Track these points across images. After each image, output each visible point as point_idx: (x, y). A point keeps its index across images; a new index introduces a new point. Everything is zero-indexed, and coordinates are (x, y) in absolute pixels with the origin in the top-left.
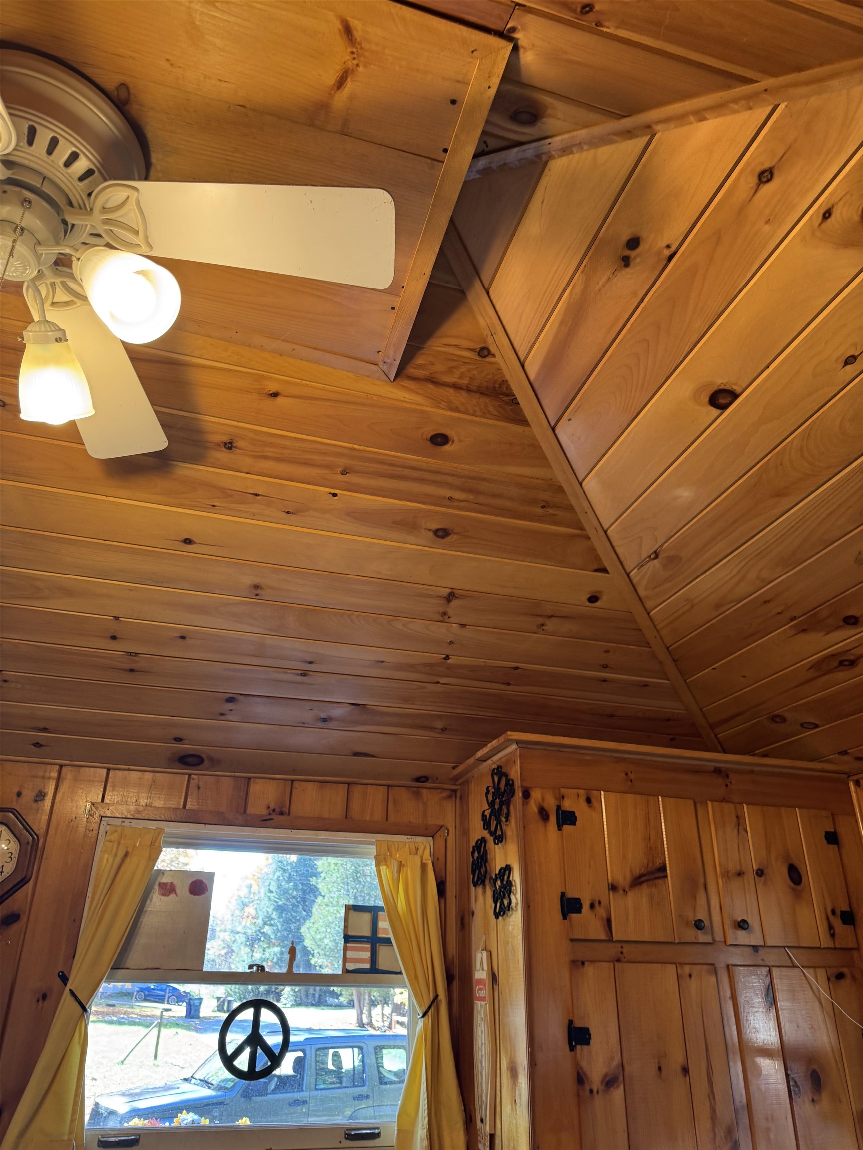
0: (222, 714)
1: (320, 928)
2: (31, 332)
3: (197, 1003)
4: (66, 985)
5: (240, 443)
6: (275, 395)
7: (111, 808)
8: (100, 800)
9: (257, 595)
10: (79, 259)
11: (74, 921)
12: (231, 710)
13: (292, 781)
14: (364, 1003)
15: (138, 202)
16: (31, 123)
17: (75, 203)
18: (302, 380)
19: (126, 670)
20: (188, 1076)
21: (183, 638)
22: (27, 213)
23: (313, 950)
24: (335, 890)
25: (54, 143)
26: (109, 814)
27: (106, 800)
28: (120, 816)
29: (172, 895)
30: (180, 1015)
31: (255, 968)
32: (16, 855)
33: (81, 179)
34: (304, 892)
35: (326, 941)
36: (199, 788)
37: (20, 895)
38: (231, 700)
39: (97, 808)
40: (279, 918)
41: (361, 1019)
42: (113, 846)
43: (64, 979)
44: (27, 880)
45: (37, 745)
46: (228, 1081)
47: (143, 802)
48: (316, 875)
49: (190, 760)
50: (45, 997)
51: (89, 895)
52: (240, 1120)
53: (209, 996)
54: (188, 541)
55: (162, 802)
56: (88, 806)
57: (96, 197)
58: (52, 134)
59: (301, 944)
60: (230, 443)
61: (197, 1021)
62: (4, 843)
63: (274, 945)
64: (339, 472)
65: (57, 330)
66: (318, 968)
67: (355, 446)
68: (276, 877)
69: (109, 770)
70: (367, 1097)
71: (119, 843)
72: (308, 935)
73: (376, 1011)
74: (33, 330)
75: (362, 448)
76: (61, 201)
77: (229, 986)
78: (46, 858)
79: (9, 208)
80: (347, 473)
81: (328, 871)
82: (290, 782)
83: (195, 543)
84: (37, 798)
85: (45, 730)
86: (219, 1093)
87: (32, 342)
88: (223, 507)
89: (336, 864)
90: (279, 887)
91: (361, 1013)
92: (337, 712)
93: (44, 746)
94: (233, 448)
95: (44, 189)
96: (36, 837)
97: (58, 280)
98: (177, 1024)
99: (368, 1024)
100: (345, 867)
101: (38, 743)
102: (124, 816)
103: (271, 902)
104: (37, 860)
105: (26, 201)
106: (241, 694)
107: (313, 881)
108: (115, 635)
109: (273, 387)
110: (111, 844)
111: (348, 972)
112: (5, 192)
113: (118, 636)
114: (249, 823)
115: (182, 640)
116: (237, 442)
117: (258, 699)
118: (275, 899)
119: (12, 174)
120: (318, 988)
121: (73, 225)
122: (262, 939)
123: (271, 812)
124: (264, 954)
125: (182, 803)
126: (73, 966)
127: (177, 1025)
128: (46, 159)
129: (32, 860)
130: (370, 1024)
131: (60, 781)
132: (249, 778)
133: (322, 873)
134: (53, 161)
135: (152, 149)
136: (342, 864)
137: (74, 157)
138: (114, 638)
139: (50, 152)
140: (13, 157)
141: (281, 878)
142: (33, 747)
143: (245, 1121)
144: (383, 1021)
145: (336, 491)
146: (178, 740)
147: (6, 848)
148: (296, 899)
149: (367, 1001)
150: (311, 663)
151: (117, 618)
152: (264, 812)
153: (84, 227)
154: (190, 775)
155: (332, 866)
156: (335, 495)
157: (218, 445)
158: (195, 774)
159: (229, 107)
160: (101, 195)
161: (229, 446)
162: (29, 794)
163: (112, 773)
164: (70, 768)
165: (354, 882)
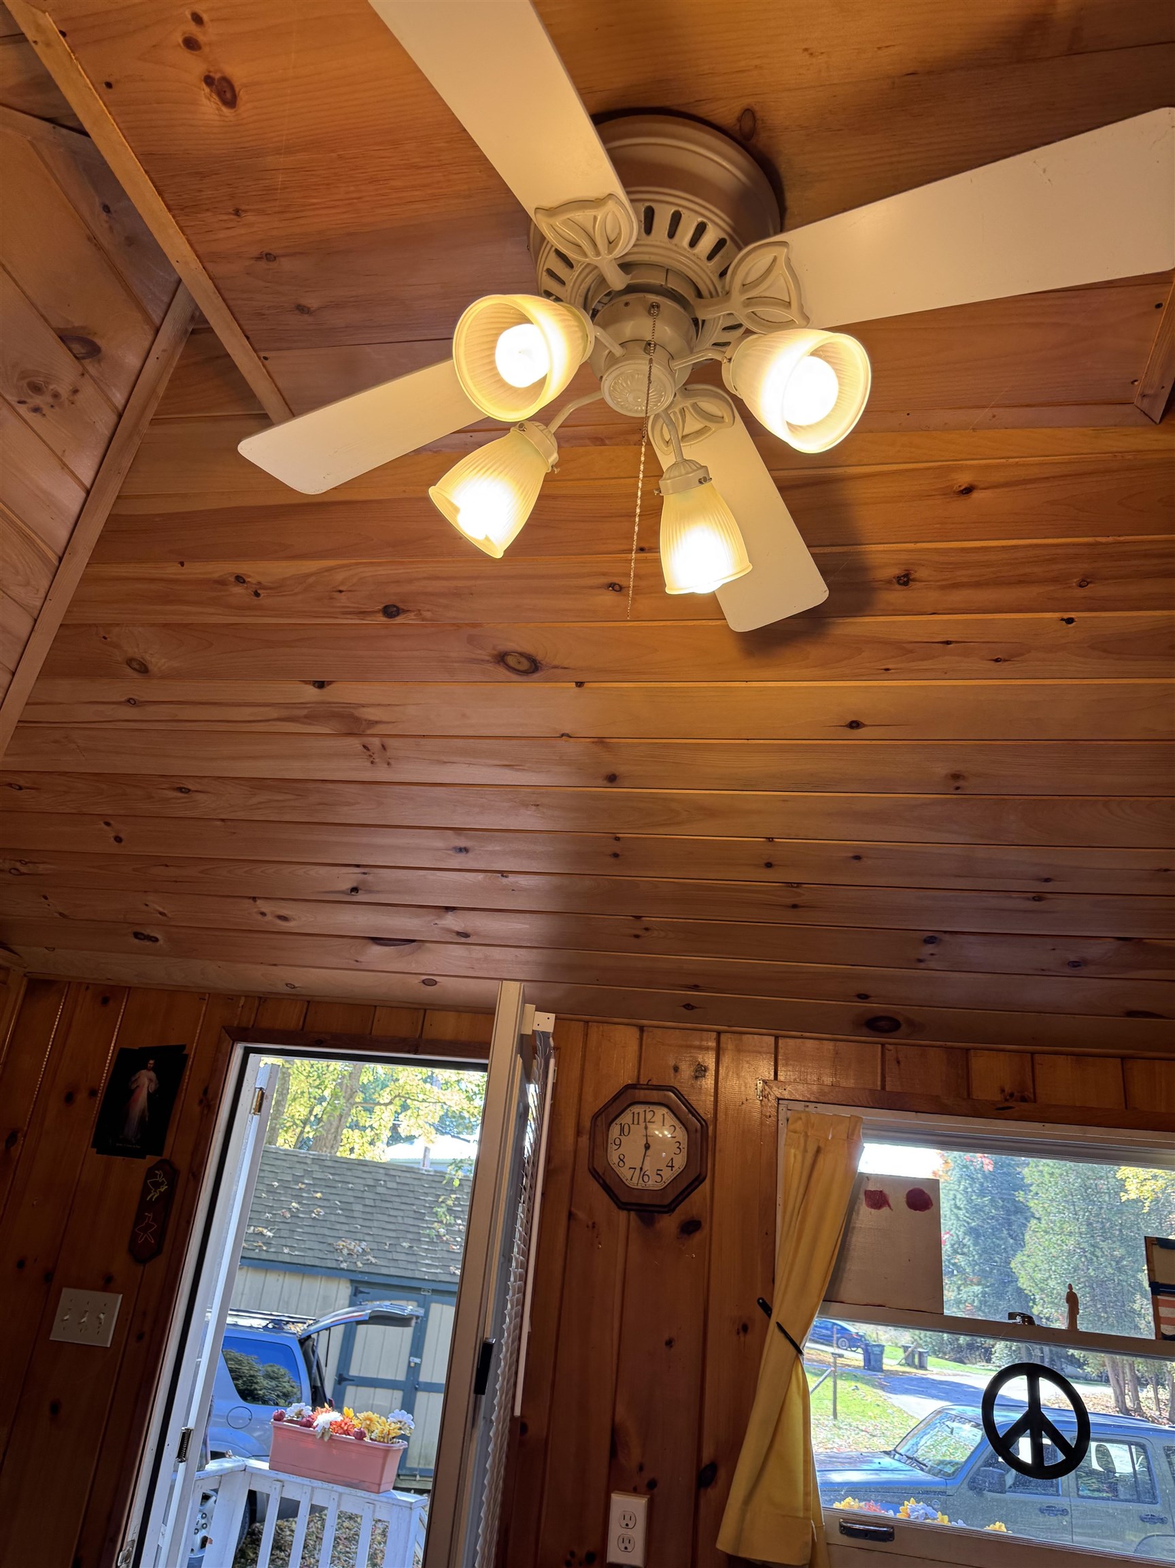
0: (920, 961)
1: (1039, 1263)
2: (668, 479)
3: (876, 1350)
4: (769, 1316)
5: (921, 573)
6: (968, 490)
7: (789, 1088)
8: (772, 1077)
9: (957, 788)
10: (730, 360)
11: (767, 1234)
12: (932, 954)
13: (1033, 1054)
14: (1124, 1380)
15: (788, 260)
16: (647, 204)
17: (705, 292)
18: (1008, 458)
19: (787, 906)
20: (890, 1448)
21: (857, 858)
22: (657, 323)
23: (1033, 1295)
24: (1054, 1210)
25: (676, 218)
26: (786, 1095)
27: (781, 1077)
28: (801, 1099)
29: (885, 1208)
30: (856, 1363)
31: (1018, 1319)
32: (684, 1145)
33: (710, 257)
34: (1008, 1212)
35: (1052, 1283)
36: (898, 1062)
37: (696, 1196)
38: (930, 940)
39: (771, 1088)
40: (975, 1245)
41: (1124, 1402)
42: (799, 1138)
43: (767, 1309)
44: (701, 1178)
45: (688, 1007)
46: (946, 1464)
47: (828, 1080)
48: (1025, 1188)
49: (882, 1023)
50: (745, 1328)
51: (780, 1201)
52: (991, 1526)
53: (890, 1343)
54: (855, 725)
55: (853, 1081)
56: (759, 1085)
57: (734, 273)
58: (673, 209)
59: (1014, 1284)
60: (907, 575)
61: (880, 1375)
62: (667, 1130)
63: (972, 1284)
64: (1074, 584)
65: (698, 469)
66: (1044, 1320)
67: (1099, 539)
68: (962, 1187)
69: (777, 1038)
70: (1162, 1521)
71: (806, 1136)
72: (1023, 1273)
73: (1146, 1394)
74: (672, 476)
75: (1110, 539)
76: (689, 294)
77: (917, 1332)
78: (720, 1151)
79: (631, 323)
80: (1088, 583)
81: (1042, 1183)
82: (1029, 1055)
83: (864, 726)
84: (697, 1074)
85: (696, 987)
86: (937, 1479)
87: (671, 491)
88: (900, 669)
89: (1052, 1174)
90: (970, 1201)
91: (1123, 1394)
92: (1093, 951)
93: (696, 1008)
94: (911, 583)
95: (669, 285)
96: (704, 1123)
97: (688, 404)
98: (856, 1376)
99: (1135, 1411)
100: (1066, 1178)
101: (689, 1005)
102: (806, 1099)
103: (961, 1223)
104: (710, 1153)
105: (653, 306)
106: (945, 932)
107: (1020, 1196)
108: (770, 861)
109: (964, 479)
110: (796, 1136)
111: (1165, 1337)
112: (627, 304)
113: (774, 863)
114: (977, 1111)
115: (857, 861)
116: (916, 572)
117: (971, 938)
118: (965, 1218)
119: (631, 279)
120: (1046, 1349)
121: (704, 321)
122: (955, 1272)
123: (1008, 1097)
124: (959, 1294)
125: (879, 1083)
126: (776, 1293)
127: (855, 1378)
128: (669, 246)
129: (705, 1153)
130: (1139, 1409)
131: (721, 1052)
132: (968, 1050)
133: (1031, 1185)
134: (676, 245)
135: (786, 188)
136: (1061, 1175)
137: (701, 229)
138: (769, 865)
139: (671, 235)
140: (630, 256)
141: (970, 1190)
142: (683, 1009)
143: (999, 1527)
144: (1159, 1409)
145: (1072, 615)
146: (863, 997)
147: (669, 1136)
148: (997, 1220)
149: (1128, 1377)
150: (1047, 880)
151: (770, 839)
152: (998, 1097)
153: (716, 320)
154: (883, 1045)
155: (1047, 1176)
156: (1070, 621)
157: (889, 582)
158: (890, 1044)
159: (894, 83)
160: (740, 268)
161: (905, 580)
162: (686, 1071)
163: (781, 1042)
164: (729, 1035)
165: (1084, 1200)
